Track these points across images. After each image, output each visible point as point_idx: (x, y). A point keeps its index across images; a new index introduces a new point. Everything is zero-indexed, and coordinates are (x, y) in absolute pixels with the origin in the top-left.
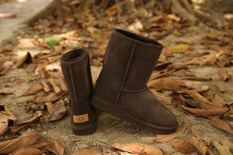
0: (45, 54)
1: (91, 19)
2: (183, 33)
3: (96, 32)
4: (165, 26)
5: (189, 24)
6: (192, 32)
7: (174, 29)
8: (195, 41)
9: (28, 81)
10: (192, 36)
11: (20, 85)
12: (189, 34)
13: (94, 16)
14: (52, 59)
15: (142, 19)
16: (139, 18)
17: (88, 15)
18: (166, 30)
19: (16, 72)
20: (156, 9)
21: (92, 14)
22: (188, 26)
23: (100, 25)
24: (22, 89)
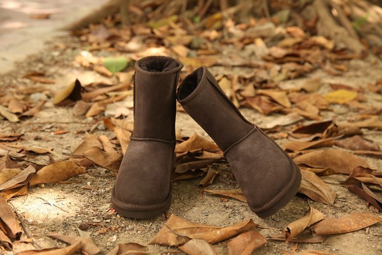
0: (102, 85)
1: (179, 31)
2: (341, 70)
3: (188, 55)
4: (308, 55)
5: (349, 55)
6: (356, 69)
7: (324, 62)
8: (364, 86)
9: (75, 132)
10: (357, 76)
11: (62, 138)
12: (351, 73)
13: (184, 27)
14: (116, 96)
15: (267, 40)
16: (263, 38)
17: (173, 25)
18: (310, 63)
19: (52, 114)
20: (290, 24)
21: (180, 24)
22: (349, 59)
23: (195, 44)
24: (65, 147)
